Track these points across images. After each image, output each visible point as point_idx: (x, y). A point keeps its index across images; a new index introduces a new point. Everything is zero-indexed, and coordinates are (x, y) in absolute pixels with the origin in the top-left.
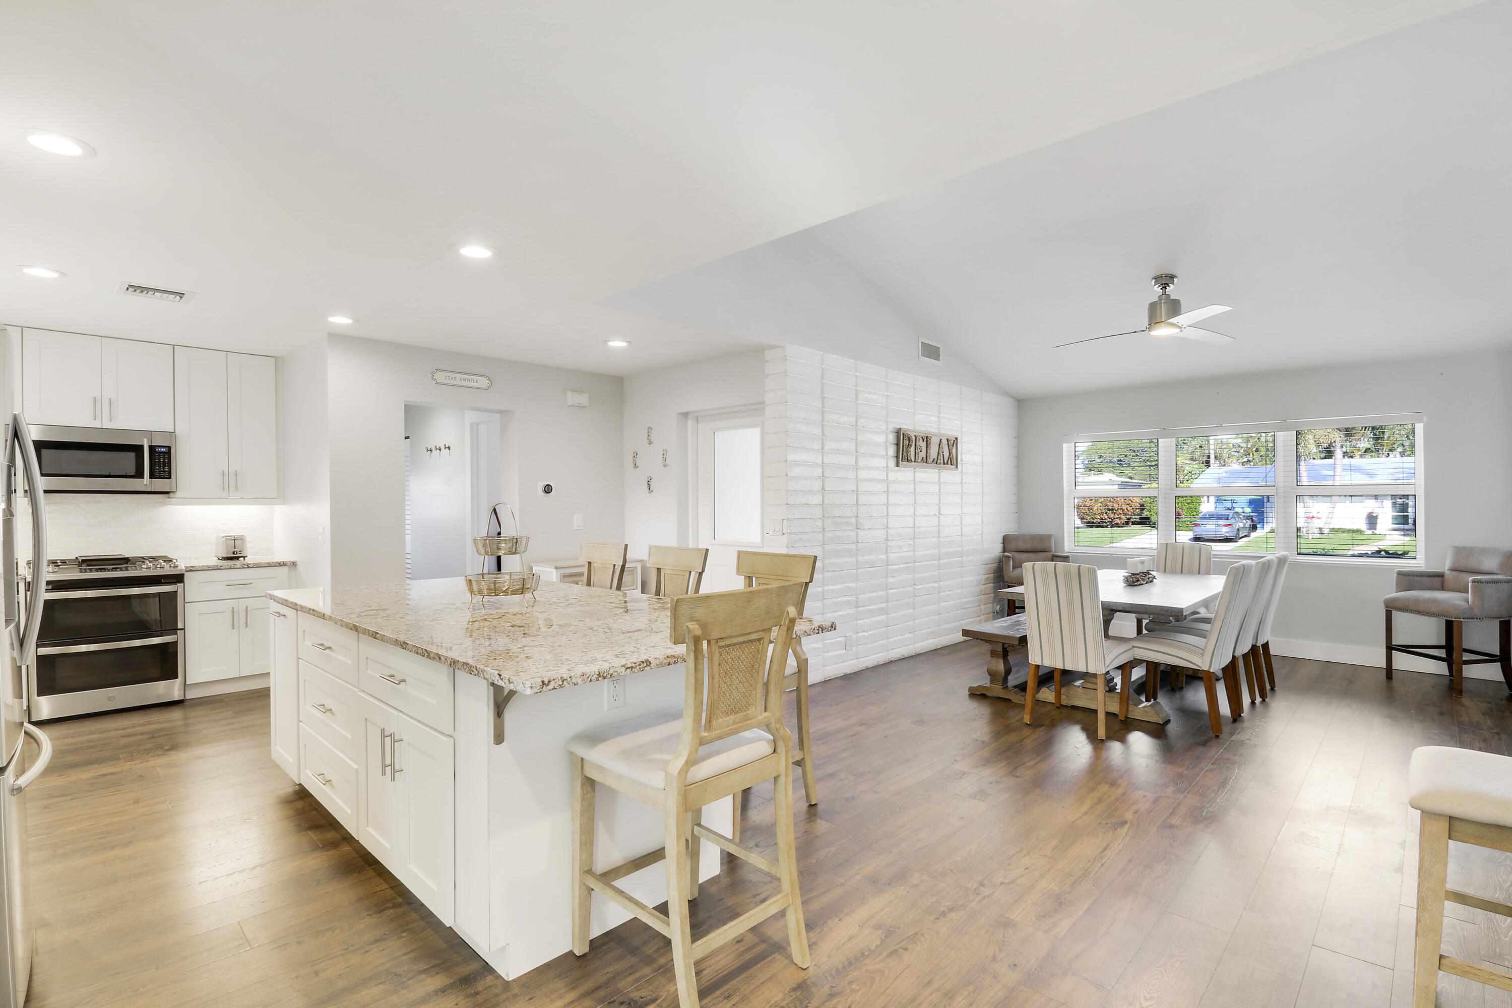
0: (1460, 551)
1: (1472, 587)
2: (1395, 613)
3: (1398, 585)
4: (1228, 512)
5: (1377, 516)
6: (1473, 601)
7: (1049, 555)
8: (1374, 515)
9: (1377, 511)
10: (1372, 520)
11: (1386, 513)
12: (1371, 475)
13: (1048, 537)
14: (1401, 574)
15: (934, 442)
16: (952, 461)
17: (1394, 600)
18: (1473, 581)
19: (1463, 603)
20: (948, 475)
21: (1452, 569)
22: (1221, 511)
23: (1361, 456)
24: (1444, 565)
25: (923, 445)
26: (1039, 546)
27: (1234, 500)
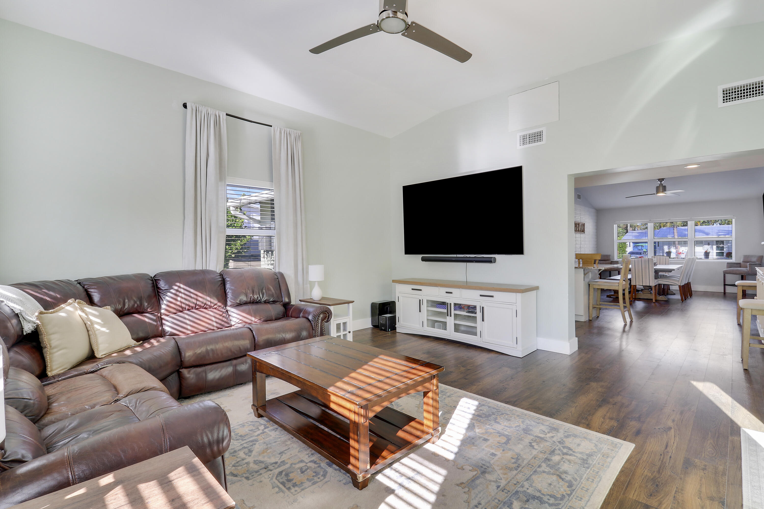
0: (745, 257)
1: (749, 265)
2: (726, 275)
3: (727, 266)
4: (640, 251)
5: (709, 252)
6: (749, 269)
7: (610, 261)
8: (708, 252)
9: (709, 250)
10: (707, 254)
11: (713, 251)
12: (707, 234)
13: (609, 256)
14: (728, 263)
15: (580, 225)
16: (583, 231)
17: (726, 271)
18: (749, 264)
19: (746, 270)
20: (582, 235)
21: (743, 262)
22: (636, 250)
23: (701, 225)
24: (741, 261)
25: (578, 226)
26: (606, 258)
27: (643, 245)
